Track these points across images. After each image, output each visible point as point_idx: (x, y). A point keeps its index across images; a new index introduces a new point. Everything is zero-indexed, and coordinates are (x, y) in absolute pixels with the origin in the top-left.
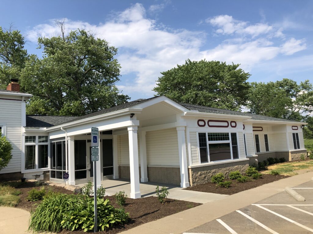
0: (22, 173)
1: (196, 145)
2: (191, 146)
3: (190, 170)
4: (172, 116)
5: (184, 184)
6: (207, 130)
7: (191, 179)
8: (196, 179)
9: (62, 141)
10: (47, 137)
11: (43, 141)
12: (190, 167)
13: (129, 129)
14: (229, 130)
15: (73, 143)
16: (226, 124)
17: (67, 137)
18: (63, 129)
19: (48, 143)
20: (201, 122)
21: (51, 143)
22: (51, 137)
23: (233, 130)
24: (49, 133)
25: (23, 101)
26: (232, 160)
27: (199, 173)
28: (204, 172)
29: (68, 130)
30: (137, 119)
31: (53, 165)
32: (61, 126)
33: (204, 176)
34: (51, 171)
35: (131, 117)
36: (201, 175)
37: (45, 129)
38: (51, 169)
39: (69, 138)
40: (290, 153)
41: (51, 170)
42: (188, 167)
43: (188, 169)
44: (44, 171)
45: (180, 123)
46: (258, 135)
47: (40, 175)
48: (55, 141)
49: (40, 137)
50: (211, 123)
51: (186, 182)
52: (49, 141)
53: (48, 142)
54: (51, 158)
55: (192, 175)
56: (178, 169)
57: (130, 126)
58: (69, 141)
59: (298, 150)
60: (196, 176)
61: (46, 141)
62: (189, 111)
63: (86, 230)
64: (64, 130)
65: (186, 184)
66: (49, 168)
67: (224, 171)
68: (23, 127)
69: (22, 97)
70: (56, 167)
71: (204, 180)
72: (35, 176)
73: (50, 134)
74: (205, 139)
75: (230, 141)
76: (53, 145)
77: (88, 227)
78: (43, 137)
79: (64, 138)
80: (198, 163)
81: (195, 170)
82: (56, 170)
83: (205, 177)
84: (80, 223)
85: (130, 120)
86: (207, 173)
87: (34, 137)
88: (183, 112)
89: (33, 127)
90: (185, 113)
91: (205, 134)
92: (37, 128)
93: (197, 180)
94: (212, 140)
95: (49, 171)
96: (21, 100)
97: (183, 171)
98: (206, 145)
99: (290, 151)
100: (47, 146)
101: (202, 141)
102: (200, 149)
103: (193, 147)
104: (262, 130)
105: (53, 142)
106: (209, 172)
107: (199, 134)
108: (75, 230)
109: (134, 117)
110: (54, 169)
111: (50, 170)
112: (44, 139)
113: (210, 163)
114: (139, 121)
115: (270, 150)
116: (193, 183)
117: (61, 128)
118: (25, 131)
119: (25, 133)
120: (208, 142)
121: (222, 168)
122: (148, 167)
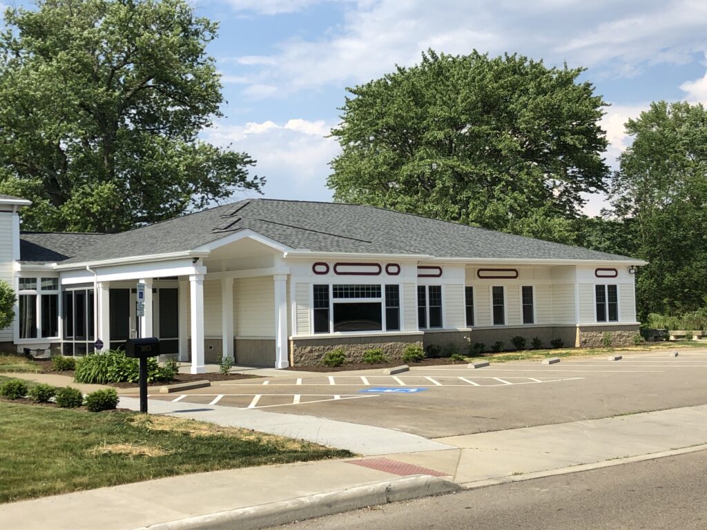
0: (15, 343)
1: (306, 305)
2: (297, 305)
3: (292, 343)
4: (267, 258)
5: (279, 364)
6: (331, 280)
7: (292, 356)
8: (301, 357)
9: (86, 288)
10: (56, 280)
11: (50, 288)
12: (291, 338)
13: (191, 279)
14: (383, 280)
15: (107, 293)
16: (376, 269)
17: (98, 282)
18: (91, 268)
19: (58, 292)
20: (319, 267)
21: (64, 293)
22: (65, 281)
23: (392, 280)
24: (59, 272)
25: (14, 213)
26: (384, 332)
27: (309, 348)
28: (318, 348)
29: (98, 271)
30: (204, 265)
31: (68, 332)
32: (87, 264)
33: (317, 354)
34: (64, 343)
35: (194, 262)
36: (311, 351)
37: (54, 265)
38: (64, 339)
39: (100, 285)
40: (578, 329)
41: (65, 341)
42: (288, 338)
43: (289, 341)
44: (51, 344)
45: (279, 270)
46: (502, 288)
47: (44, 350)
48: (73, 289)
49: (43, 280)
50: (340, 269)
51: (282, 360)
52: (60, 287)
53: (57, 289)
54: (64, 318)
55: (295, 351)
56: (272, 342)
57: (192, 275)
58: (101, 290)
59: (608, 323)
60: (303, 352)
61: (55, 287)
62: (293, 251)
63: (131, 381)
64: (91, 270)
65: (283, 363)
66: (59, 338)
67: (361, 349)
68: (16, 261)
69: (12, 205)
70: (74, 337)
71: (316, 360)
72: (36, 350)
73: (62, 275)
74: (327, 296)
75: (382, 300)
76: (67, 296)
77: (133, 378)
78: (49, 279)
79: (92, 284)
80: (310, 333)
81: (300, 343)
82: (74, 342)
83: (319, 356)
84: (126, 374)
85: (193, 266)
86: (324, 349)
87: (34, 280)
88: (283, 253)
89: (33, 262)
90: (286, 254)
91: (327, 287)
92: (40, 264)
93: (303, 359)
94: (341, 296)
95: (59, 344)
96: (12, 212)
97: (280, 344)
98: (327, 305)
99: (577, 325)
100: (55, 297)
101: (321, 298)
102: (315, 311)
103: (299, 307)
104: (515, 277)
105: (67, 290)
106: (328, 349)
107: (315, 286)
108: (121, 381)
109: (200, 262)
110: (72, 339)
111: (62, 341)
112: (50, 283)
113: (332, 334)
114: (205, 267)
115: (538, 321)
116: (295, 363)
117: (88, 268)
118: (20, 270)
119: (19, 272)
120: (332, 301)
121: (357, 344)
122: (235, 340)
